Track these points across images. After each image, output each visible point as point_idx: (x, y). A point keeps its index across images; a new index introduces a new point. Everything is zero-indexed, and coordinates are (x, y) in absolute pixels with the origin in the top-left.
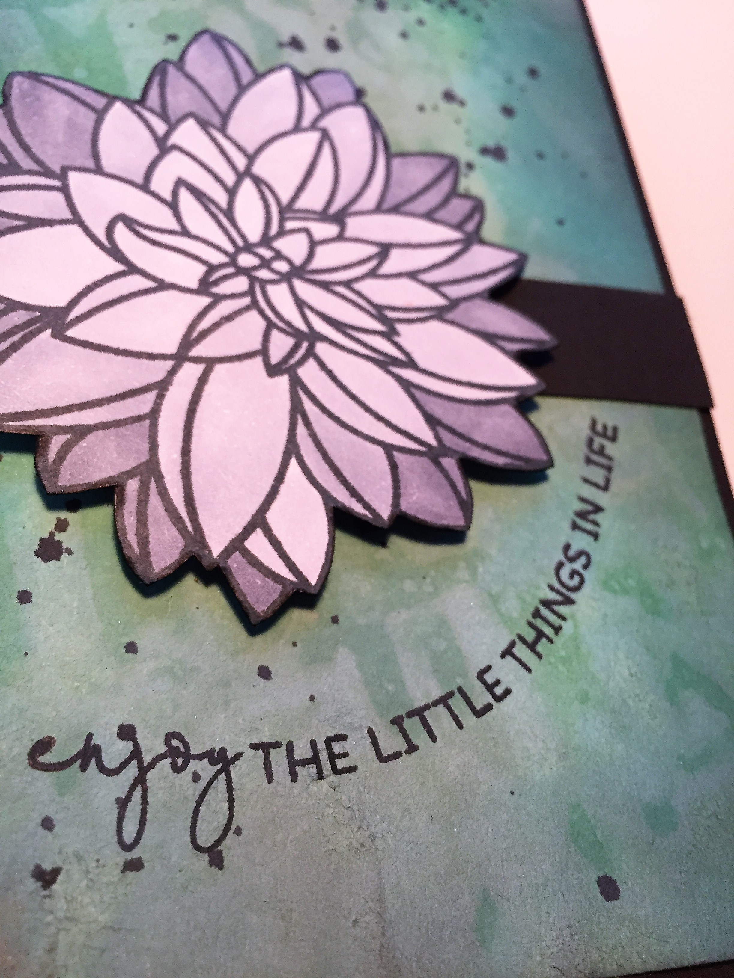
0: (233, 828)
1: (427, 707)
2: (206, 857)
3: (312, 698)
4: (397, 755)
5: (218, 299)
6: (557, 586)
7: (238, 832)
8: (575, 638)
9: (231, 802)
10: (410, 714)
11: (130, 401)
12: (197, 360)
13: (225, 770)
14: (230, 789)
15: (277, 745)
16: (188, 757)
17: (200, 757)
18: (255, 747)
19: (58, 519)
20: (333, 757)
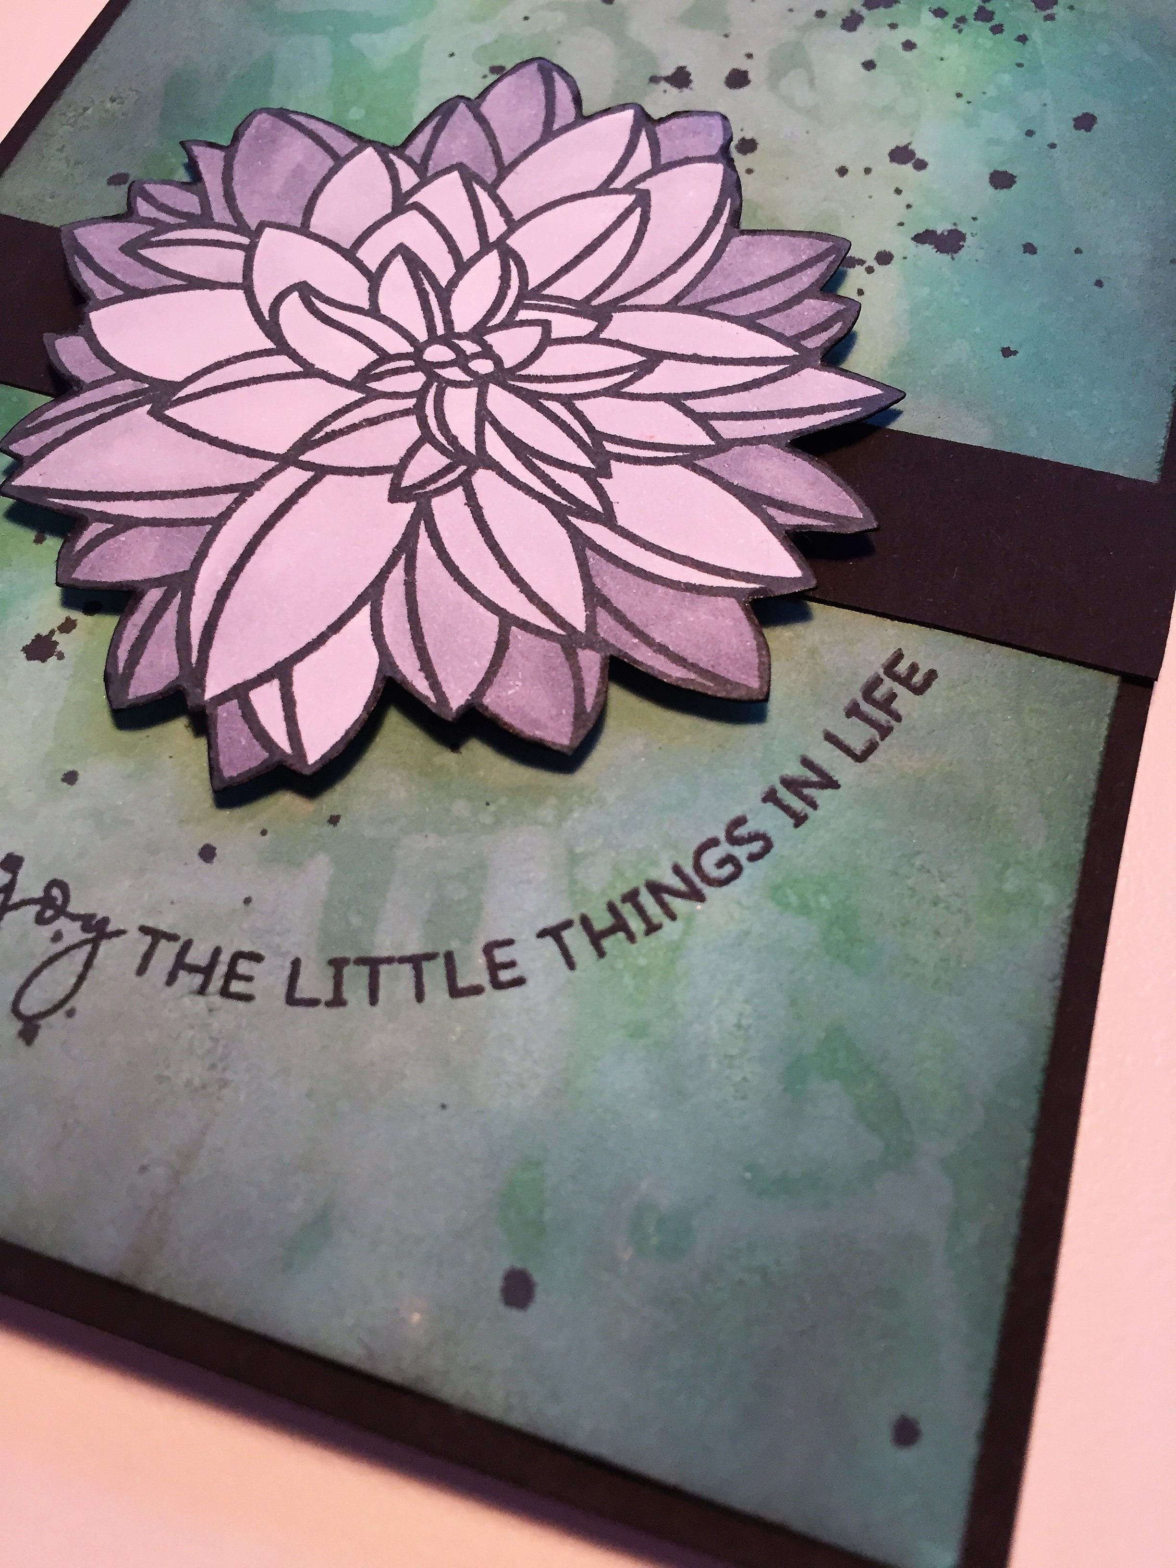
0: (68, 1007)
1: (389, 960)
2: (19, 1025)
3: (247, 901)
4: (313, 1003)
5: (374, 395)
6: (689, 870)
7: (71, 1013)
8: (675, 949)
9: (81, 978)
10: (361, 961)
11: (200, 500)
12: (306, 466)
13: (95, 944)
14: (88, 964)
15: (173, 938)
16: (61, 911)
17: (74, 917)
18: (144, 930)
19: (68, 619)
20: (231, 974)
